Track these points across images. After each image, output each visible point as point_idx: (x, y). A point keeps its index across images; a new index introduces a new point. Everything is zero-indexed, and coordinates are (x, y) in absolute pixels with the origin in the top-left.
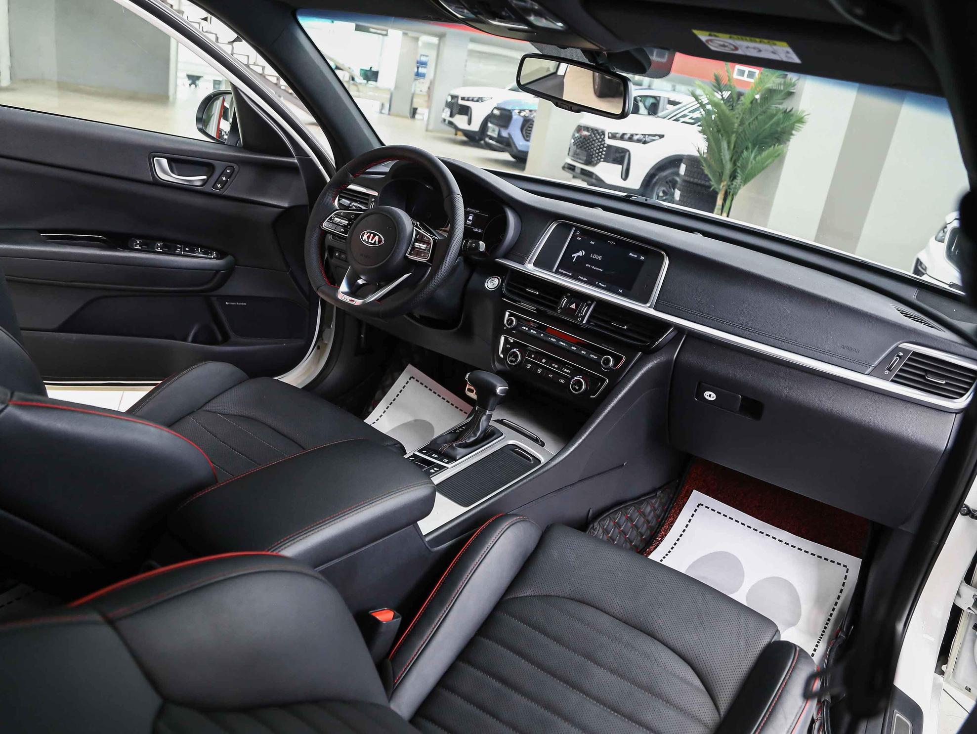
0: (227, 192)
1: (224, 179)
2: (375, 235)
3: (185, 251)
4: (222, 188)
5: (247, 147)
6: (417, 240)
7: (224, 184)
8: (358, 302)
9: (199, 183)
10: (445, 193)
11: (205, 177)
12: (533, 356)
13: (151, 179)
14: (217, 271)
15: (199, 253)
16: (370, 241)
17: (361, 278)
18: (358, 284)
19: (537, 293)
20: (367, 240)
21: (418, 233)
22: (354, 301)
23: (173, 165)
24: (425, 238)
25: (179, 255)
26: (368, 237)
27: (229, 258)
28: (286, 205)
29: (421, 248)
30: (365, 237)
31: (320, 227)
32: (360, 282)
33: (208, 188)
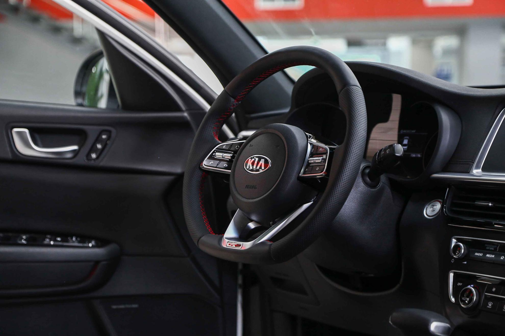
0: (105, 162)
1: (99, 146)
2: (260, 159)
3: (55, 240)
4: (98, 158)
5: (126, 107)
6: (312, 155)
7: (100, 153)
8: (247, 245)
9: (69, 156)
10: (338, 87)
11: (75, 147)
12: (494, 290)
13: (9, 156)
14: (97, 263)
15: (73, 242)
16: (254, 167)
17: (251, 221)
18: (249, 227)
19: (490, 204)
20: (251, 168)
21: (313, 146)
22: (240, 245)
23: (37, 136)
24: (321, 149)
25: (49, 246)
26: (253, 164)
27: (112, 247)
28: (178, 170)
29: (317, 161)
30: (250, 164)
31: (200, 169)
32: (252, 225)
33: (81, 160)
